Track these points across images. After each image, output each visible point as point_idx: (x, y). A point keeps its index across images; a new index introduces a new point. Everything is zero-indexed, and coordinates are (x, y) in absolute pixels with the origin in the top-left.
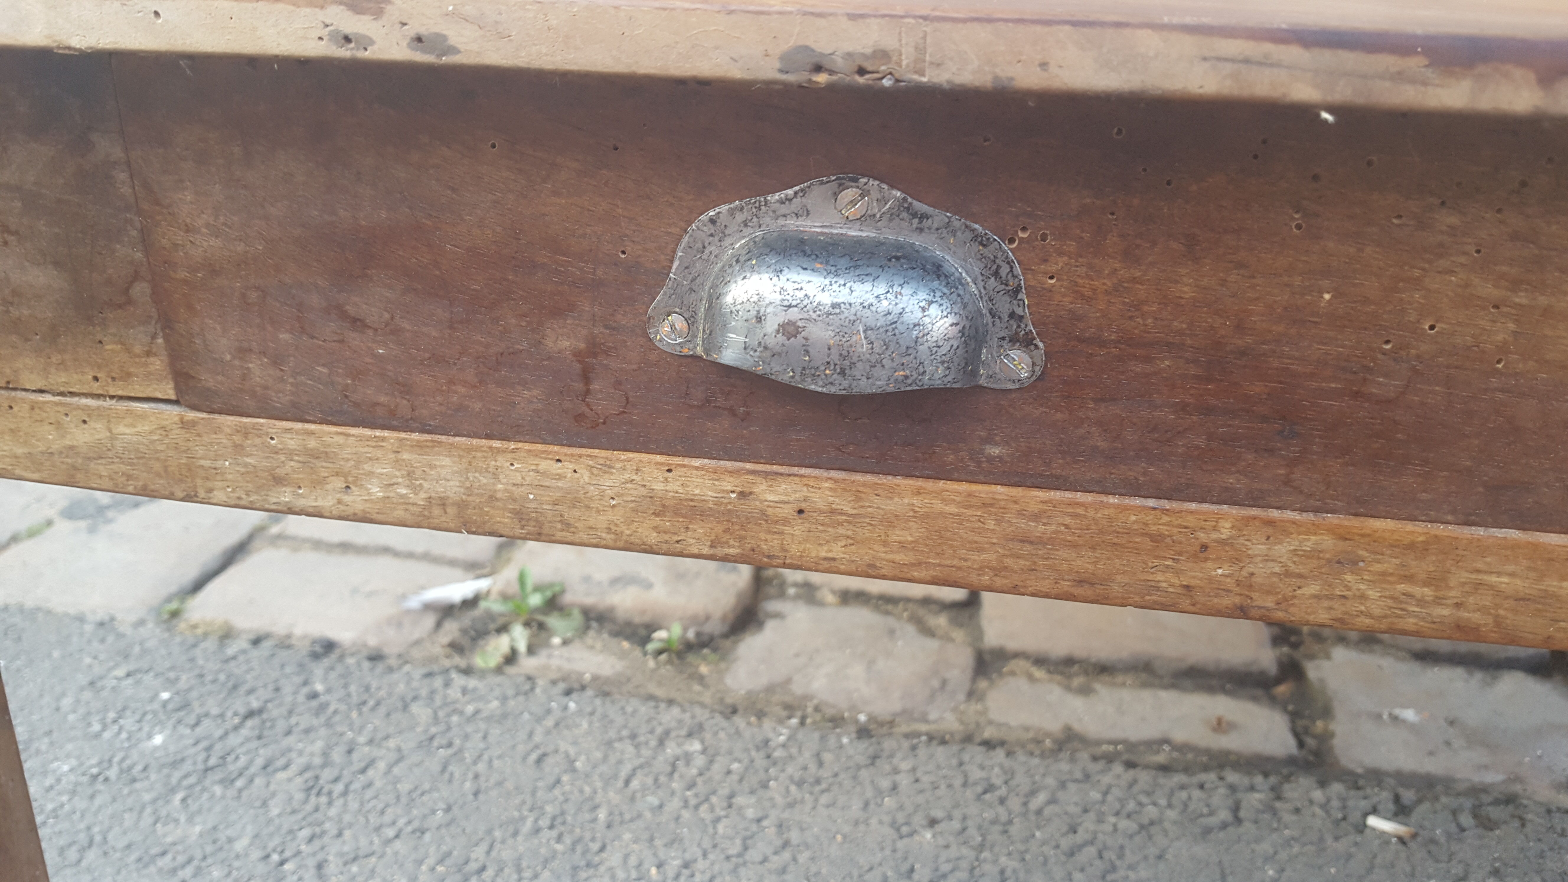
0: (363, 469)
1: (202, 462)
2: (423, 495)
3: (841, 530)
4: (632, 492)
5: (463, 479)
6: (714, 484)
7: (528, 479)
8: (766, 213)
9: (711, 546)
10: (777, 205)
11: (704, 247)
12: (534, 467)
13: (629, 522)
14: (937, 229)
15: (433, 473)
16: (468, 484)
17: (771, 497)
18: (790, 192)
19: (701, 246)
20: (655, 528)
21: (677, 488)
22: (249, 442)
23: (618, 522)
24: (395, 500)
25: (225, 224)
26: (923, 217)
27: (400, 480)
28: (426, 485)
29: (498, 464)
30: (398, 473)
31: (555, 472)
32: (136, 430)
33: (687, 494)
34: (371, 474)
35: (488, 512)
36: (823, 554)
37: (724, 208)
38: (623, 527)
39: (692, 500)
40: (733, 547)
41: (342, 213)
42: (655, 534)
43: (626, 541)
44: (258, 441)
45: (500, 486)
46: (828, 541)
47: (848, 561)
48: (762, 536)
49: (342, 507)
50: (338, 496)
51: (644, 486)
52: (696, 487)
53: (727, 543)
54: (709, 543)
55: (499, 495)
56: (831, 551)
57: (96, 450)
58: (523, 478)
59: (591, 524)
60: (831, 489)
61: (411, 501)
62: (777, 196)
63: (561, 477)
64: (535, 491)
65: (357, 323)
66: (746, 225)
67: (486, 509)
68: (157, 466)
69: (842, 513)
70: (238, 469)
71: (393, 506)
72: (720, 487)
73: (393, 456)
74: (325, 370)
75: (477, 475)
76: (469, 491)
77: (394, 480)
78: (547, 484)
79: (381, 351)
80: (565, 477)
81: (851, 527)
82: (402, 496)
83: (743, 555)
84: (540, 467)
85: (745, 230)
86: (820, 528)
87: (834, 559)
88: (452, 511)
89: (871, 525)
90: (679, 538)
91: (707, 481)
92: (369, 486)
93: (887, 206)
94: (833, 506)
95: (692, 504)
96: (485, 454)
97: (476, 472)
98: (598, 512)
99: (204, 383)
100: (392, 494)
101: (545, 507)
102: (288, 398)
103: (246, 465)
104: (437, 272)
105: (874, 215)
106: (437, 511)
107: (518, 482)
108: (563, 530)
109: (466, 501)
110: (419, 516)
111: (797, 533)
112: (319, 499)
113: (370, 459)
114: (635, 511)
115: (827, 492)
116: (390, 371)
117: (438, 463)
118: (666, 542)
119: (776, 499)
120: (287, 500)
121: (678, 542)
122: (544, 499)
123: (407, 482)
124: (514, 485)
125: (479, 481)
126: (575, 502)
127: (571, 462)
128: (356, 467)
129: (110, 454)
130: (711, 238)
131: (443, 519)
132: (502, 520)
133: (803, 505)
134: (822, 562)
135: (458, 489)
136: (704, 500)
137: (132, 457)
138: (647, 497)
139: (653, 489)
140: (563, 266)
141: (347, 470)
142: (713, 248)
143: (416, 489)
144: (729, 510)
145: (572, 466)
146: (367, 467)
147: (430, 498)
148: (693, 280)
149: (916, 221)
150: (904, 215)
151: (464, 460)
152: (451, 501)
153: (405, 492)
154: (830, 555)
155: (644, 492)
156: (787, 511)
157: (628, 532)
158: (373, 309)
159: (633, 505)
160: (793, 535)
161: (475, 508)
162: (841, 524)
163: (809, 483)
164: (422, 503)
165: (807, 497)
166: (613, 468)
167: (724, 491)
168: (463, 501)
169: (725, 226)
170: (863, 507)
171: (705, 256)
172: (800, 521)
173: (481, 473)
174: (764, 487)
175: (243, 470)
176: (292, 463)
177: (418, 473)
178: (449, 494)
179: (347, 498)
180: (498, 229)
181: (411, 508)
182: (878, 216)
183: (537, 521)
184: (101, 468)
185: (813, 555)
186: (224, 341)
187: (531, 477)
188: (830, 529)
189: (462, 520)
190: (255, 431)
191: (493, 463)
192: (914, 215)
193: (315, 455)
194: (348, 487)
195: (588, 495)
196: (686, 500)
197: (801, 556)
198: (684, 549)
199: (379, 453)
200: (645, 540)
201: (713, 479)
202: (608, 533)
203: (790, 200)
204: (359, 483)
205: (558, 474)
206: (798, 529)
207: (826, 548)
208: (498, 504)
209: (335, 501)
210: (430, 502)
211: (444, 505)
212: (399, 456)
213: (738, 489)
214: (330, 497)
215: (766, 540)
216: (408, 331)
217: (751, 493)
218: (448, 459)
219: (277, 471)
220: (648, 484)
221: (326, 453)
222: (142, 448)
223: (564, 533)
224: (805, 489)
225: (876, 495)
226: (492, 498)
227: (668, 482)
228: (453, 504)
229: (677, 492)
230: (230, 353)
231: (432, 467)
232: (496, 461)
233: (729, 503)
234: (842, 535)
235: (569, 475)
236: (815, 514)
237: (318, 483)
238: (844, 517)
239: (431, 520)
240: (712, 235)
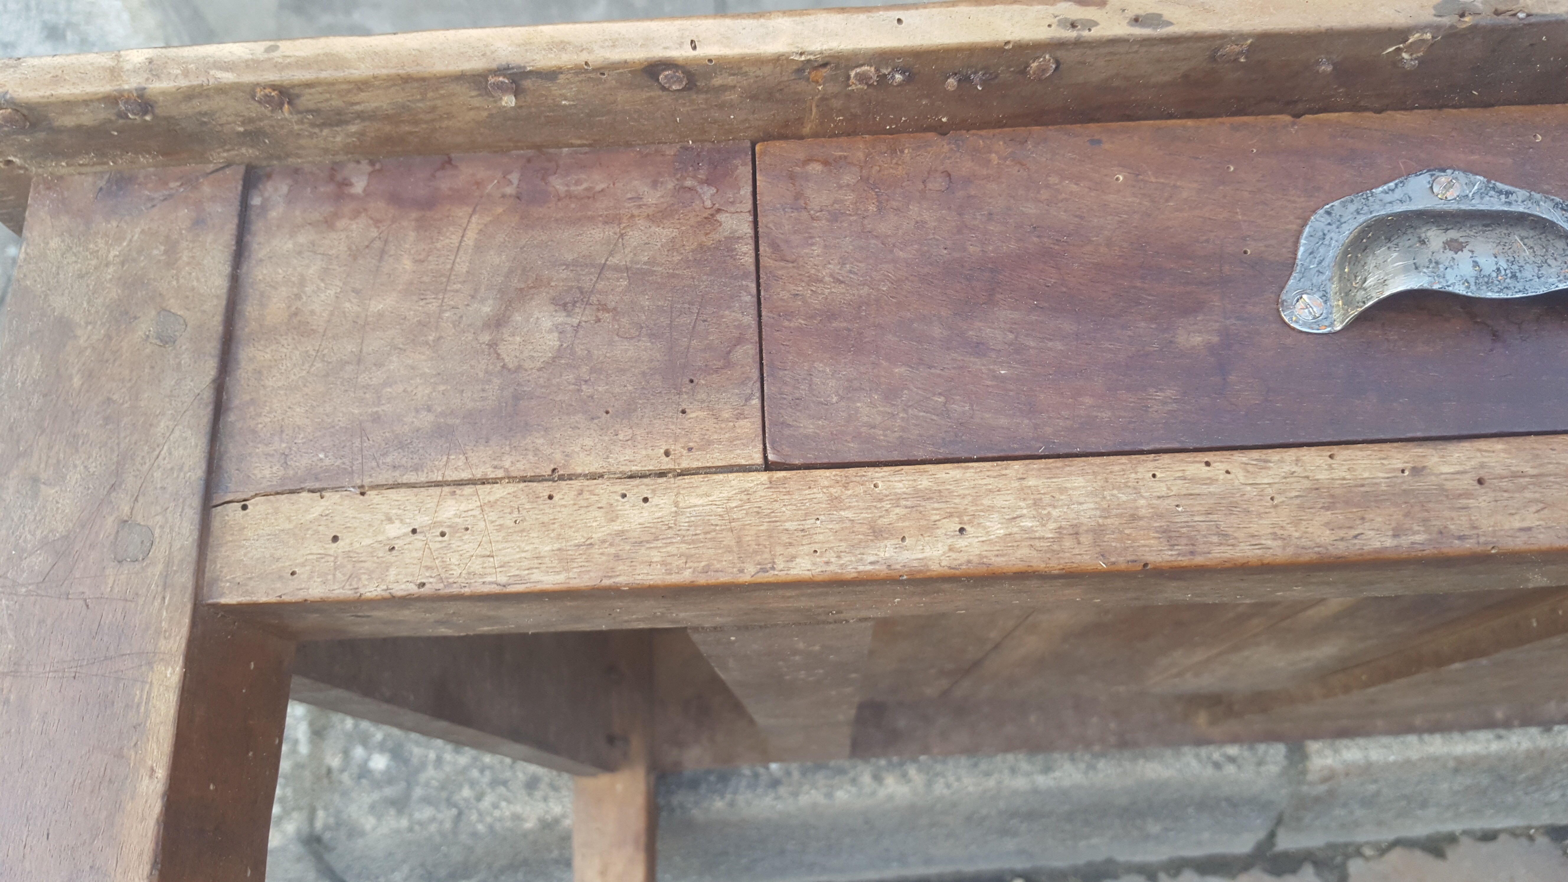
0: (982, 504)
1: (788, 525)
2: (1052, 526)
3: (1528, 495)
4: (1294, 486)
5: (1098, 499)
6: (1382, 464)
7: (1174, 488)
8: (1374, 202)
9: (1395, 536)
10: (1383, 195)
11: (1324, 234)
12: (1180, 474)
13: (1296, 523)
14: (1523, 202)
15: (1063, 497)
16: (1105, 505)
17: (1446, 469)
18: (1392, 185)
19: (1321, 234)
20: (1327, 524)
21: (1344, 474)
22: (850, 492)
23: (1284, 525)
24: (1018, 537)
25: (850, 272)
26: (1508, 194)
27: (1025, 511)
28: (1055, 513)
29: (1140, 476)
30: (1022, 504)
31: (1205, 476)
32: (710, 499)
33: (1355, 480)
34: (991, 509)
35: (1128, 535)
36: (1517, 525)
37: (1336, 203)
38: (1291, 529)
39: (1363, 486)
40: (1418, 532)
41: (971, 249)
42: (1328, 532)
43: (1297, 546)
44: (860, 489)
45: (1142, 502)
46: (1518, 509)
47: (1545, 528)
48: (1447, 513)
49: (954, 555)
50: (950, 541)
51: (1307, 477)
52: (1364, 470)
53: (1411, 529)
54: (1390, 533)
55: (1143, 512)
56: (1523, 520)
57: (653, 530)
58: (1169, 489)
59: (1252, 531)
60: (1504, 451)
61: (1037, 535)
62: (1380, 189)
63: (1212, 481)
64: (1184, 502)
65: (979, 348)
66: (1358, 213)
67: (1127, 531)
68: (729, 540)
69: (1523, 475)
70: (831, 526)
71: (1015, 544)
72: (1390, 466)
73: (1016, 484)
74: (941, 399)
75: (1115, 492)
76: (1106, 513)
77: (1018, 513)
78: (1196, 491)
79: (1003, 372)
80: (1217, 480)
81: (1537, 489)
82: (1026, 530)
83: (1430, 540)
84: (1187, 473)
85: (1358, 217)
86: (1506, 495)
87: (1529, 529)
88: (1086, 539)
89: (1557, 483)
90: (1357, 532)
91: (1375, 462)
92: (988, 524)
93: (1476, 187)
94: (1513, 469)
95: (1362, 489)
96: (1124, 467)
97: (1113, 489)
98: (1259, 515)
99: (801, 430)
100: (1015, 530)
101: (1196, 519)
102: (897, 435)
103: (841, 520)
104: (1064, 290)
105: (1467, 196)
106: (1068, 543)
107: (1163, 494)
108: (1221, 544)
109: (1104, 525)
110: (1046, 552)
111: (1483, 504)
112: (927, 549)
113: (990, 491)
114: (1301, 507)
115: (1502, 455)
116: (1011, 391)
117: (1069, 485)
118: (1342, 539)
119: (1452, 470)
120: (887, 555)
121: (1355, 537)
122: (1196, 509)
123: (1034, 513)
124: (1159, 497)
125: (1118, 498)
126: (1232, 508)
127: (1222, 462)
128: (974, 503)
129: (670, 533)
130: (1329, 227)
131: (1077, 551)
132: (1147, 542)
133: (1482, 473)
134: (1518, 534)
135: (1094, 513)
136: (1376, 484)
137: (698, 532)
138: (1311, 489)
139: (1317, 480)
140: (1189, 269)
141: (962, 508)
142: (1332, 235)
143: (1043, 520)
144: (1404, 490)
145: (1223, 467)
146: (986, 502)
147: (1060, 528)
148: (1320, 262)
149: (1503, 197)
150: (1492, 193)
151: (1099, 478)
152: (1085, 528)
153: (1030, 525)
154: (1525, 524)
155: (1306, 484)
156: (1467, 482)
157: (1297, 534)
158: (997, 332)
159: (1298, 501)
160: (1478, 507)
161: (1113, 533)
162: (1524, 488)
163: (1481, 447)
164: (1050, 536)
165: (1484, 462)
166: (1270, 462)
167: (1394, 470)
168: (1100, 525)
169: (1340, 216)
170: (1541, 465)
171: (1326, 242)
172: (1483, 491)
173: (1119, 488)
174: (1435, 459)
175: (837, 527)
176: (897, 510)
177: (1047, 499)
178: (1083, 520)
179: (961, 543)
180: (1125, 245)
181: (1037, 543)
182: (1470, 195)
183: (1190, 538)
184: (654, 553)
185: (1506, 527)
186: (832, 383)
187: (1178, 487)
188: (1517, 495)
189: (1098, 549)
190: (858, 479)
191: (1133, 475)
192: (1500, 192)
193: (925, 496)
194: (962, 530)
195: (1245, 497)
196: (1356, 486)
197: (1494, 531)
198: (1364, 545)
199: (1001, 483)
200: (1318, 540)
201: (1380, 459)
202: (1274, 539)
203: (1393, 190)
204: (976, 522)
205: (1209, 478)
206: (1483, 500)
207: (1517, 517)
208: (1141, 523)
209: (946, 548)
210: (1060, 533)
211: (1077, 534)
212: (1025, 483)
213: (1410, 465)
214: (940, 545)
215: (1452, 519)
216: (1032, 348)
217: (1424, 468)
218: (1081, 479)
219: (879, 522)
220: (1311, 474)
221: (940, 491)
222: (715, 520)
223: (1222, 548)
224: (1479, 454)
225: (1552, 449)
226: (1134, 517)
227: (1333, 469)
228: (1087, 531)
229: (1344, 479)
230: (838, 395)
231: (1062, 490)
232: (1136, 473)
233: (1403, 483)
234: (1531, 501)
235: (1221, 477)
236: (1495, 481)
237: (928, 529)
238: (1527, 479)
239: (1061, 555)
240: (1329, 224)
